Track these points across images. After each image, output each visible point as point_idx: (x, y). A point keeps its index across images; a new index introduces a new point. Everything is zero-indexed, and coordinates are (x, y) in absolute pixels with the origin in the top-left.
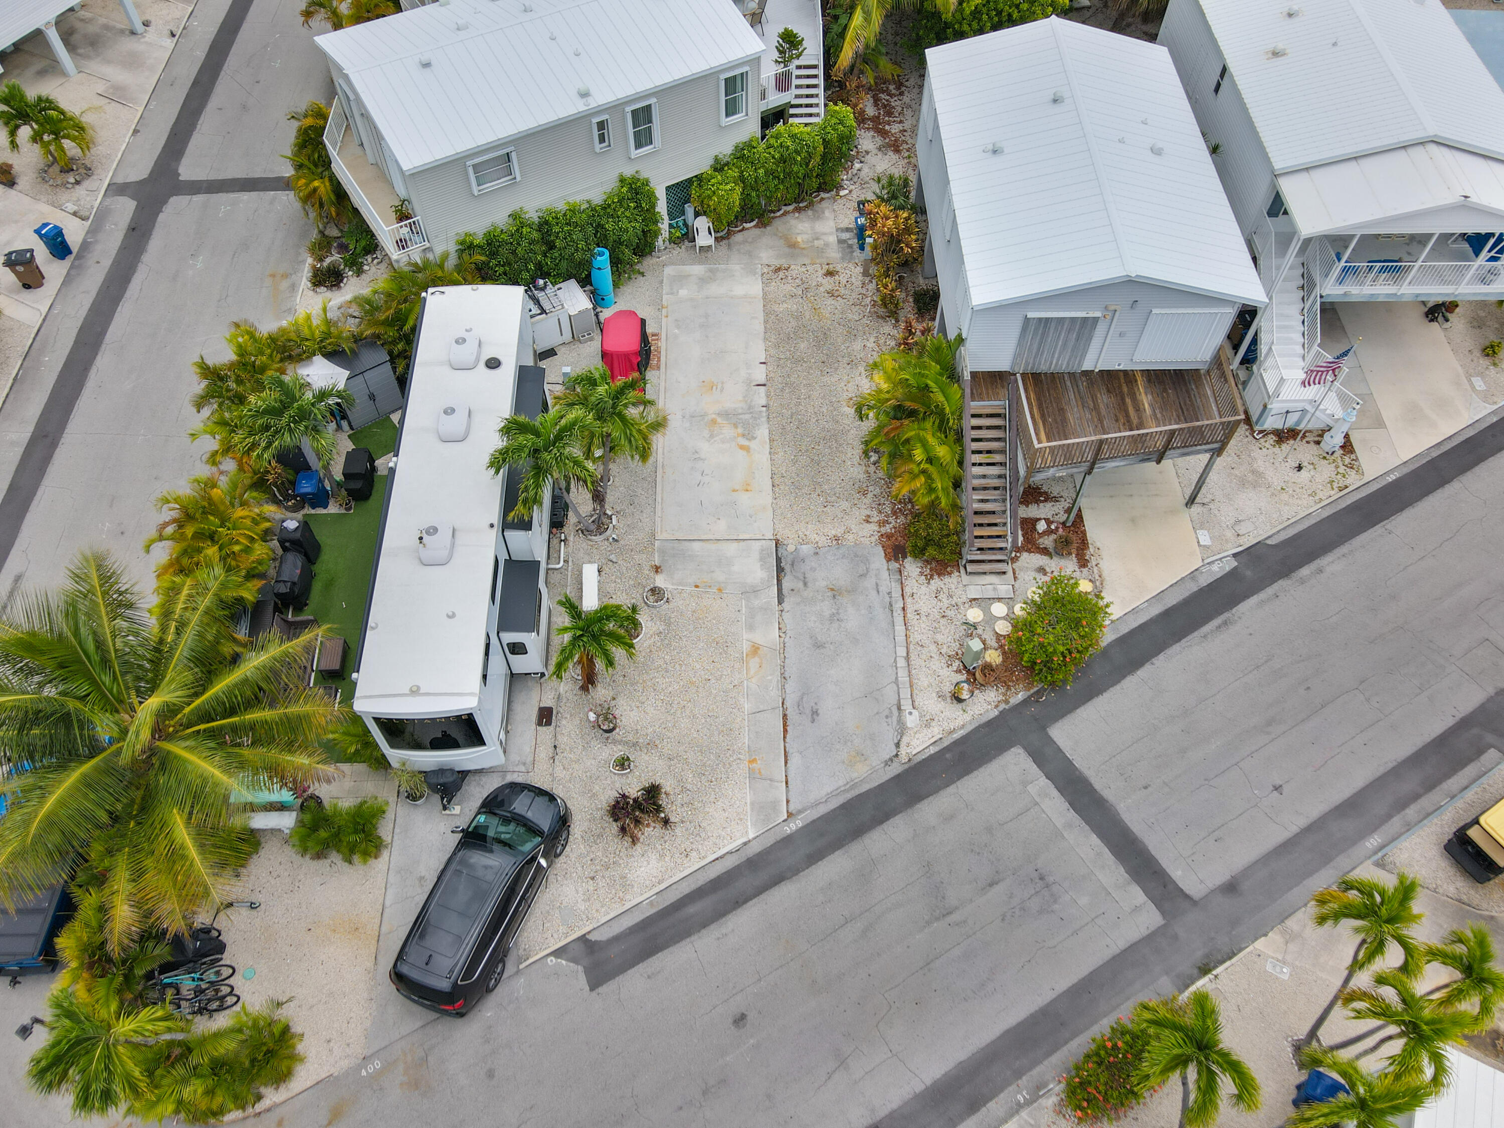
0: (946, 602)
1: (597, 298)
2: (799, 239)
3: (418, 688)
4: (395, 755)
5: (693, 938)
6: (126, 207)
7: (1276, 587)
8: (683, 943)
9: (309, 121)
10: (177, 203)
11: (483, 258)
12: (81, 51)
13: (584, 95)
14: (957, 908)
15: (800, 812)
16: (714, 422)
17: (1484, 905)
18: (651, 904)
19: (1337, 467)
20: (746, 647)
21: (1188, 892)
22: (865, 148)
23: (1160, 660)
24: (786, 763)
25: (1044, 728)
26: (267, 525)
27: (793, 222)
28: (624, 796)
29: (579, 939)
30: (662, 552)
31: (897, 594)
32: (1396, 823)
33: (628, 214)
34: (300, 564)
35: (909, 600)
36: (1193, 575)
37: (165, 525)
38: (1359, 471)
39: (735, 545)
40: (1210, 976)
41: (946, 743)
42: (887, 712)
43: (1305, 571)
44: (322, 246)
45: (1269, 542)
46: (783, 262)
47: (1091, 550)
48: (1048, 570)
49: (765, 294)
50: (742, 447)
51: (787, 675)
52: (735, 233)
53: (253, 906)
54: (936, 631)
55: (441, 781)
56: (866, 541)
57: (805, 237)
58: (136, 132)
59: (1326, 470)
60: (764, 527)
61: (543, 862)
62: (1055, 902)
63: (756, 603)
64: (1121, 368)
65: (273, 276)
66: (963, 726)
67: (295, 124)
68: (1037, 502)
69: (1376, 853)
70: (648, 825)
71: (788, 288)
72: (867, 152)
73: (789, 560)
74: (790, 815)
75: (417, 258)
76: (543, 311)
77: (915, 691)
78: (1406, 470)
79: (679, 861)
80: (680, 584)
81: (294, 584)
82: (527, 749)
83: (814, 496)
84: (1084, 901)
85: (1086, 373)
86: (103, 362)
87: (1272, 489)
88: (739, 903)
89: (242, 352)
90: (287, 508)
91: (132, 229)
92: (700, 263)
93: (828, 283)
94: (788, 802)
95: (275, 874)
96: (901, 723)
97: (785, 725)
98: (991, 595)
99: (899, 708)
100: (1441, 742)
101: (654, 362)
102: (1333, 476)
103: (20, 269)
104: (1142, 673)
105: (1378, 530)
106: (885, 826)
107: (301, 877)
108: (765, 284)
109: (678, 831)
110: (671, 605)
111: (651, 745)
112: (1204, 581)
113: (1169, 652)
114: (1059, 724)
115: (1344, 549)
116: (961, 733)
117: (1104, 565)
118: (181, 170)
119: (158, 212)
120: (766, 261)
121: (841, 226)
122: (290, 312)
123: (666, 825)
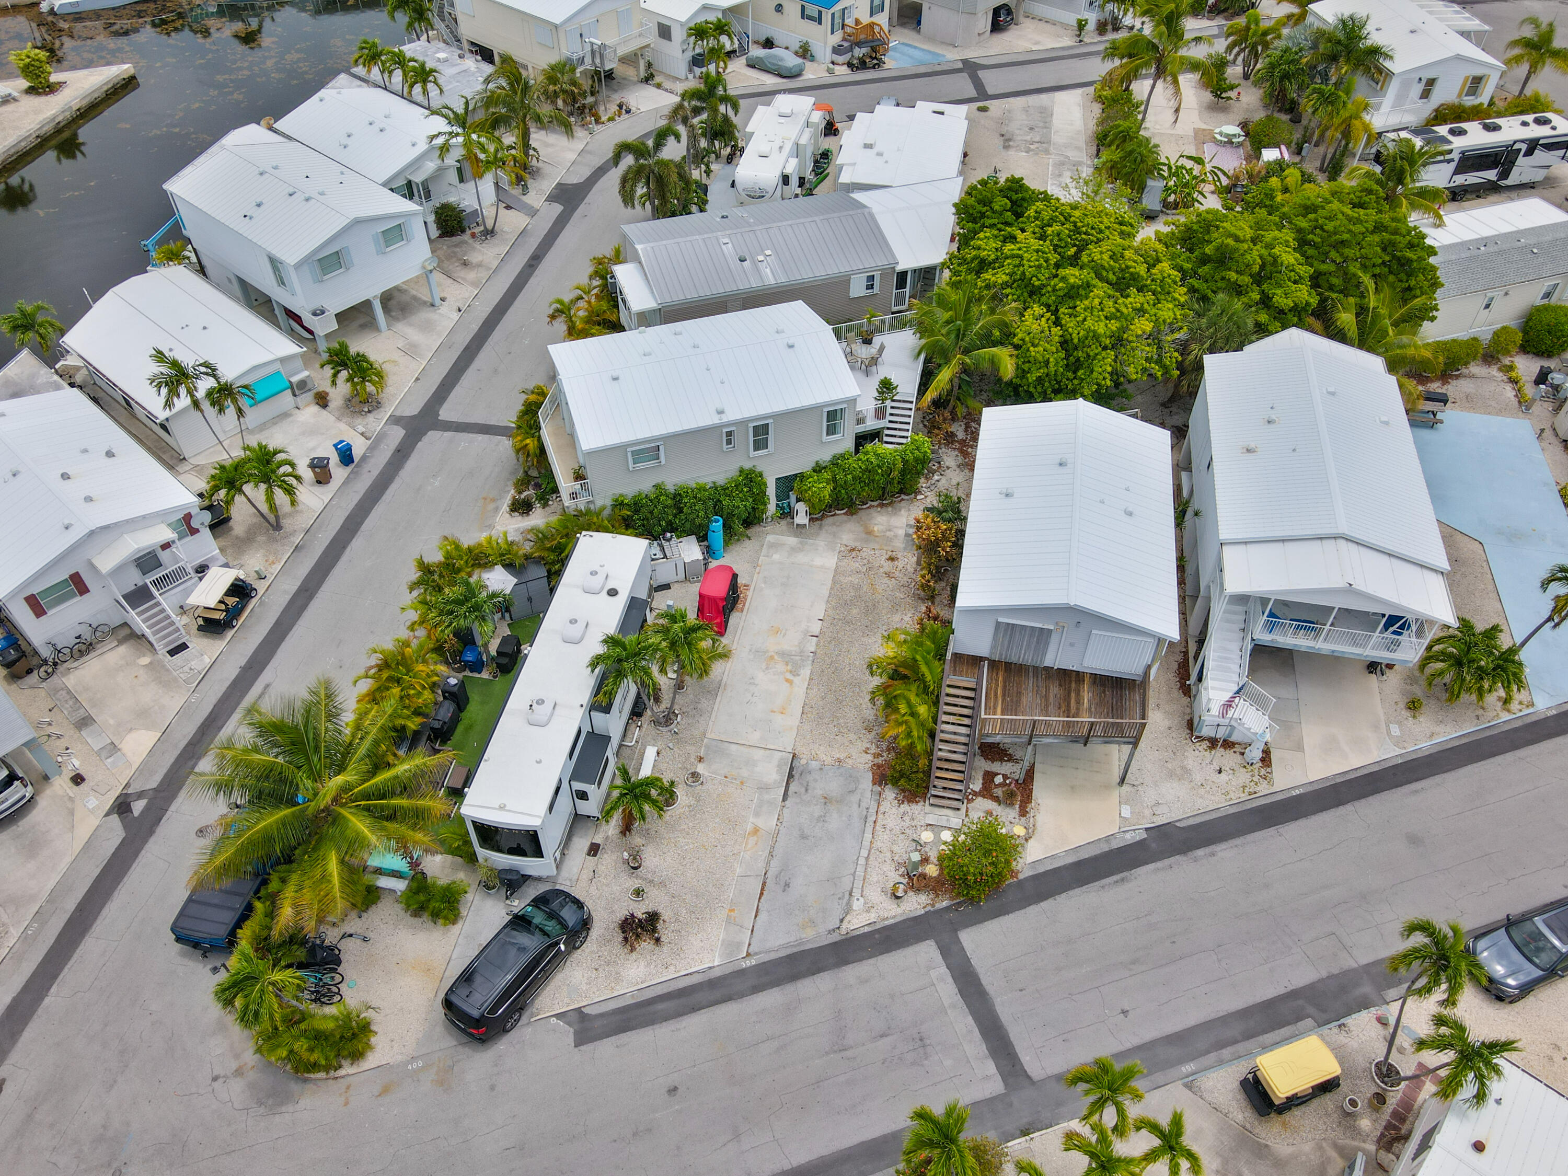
0: (908, 822)
1: (709, 552)
2: (876, 529)
3: (505, 806)
4: (482, 853)
5: (655, 1026)
6: (398, 434)
7: (1172, 859)
8: (646, 1029)
9: (533, 398)
10: (433, 436)
11: (629, 513)
12: (393, 314)
13: (720, 412)
14: (852, 1047)
15: (756, 954)
16: (772, 658)
17: (1263, 1136)
18: (633, 996)
19: (1253, 776)
20: (749, 827)
21: (1030, 1074)
22: (947, 464)
23: (1062, 898)
24: (756, 916)
25: (956, 931)
26: (436, 679)
27: (875, 514)
28: (632, 915)
29: (575, 1009)
30: (707, 747)
31: (873, 810)
32: (1213, 1057)
33: (741, 495)
34: (452, 710)
35: (880, 816)
36: (1108, 838)
37: (371, 668)
38: (1271, 783)
39: (763, 751)
40: (1027, 1137)
41: (878, 926)
42: (840, 895)
43: (1200, 852)
44: (523, 483)
45: (1178, 824)
46: (858, 545)
47: (1033, 804)
48: (994, 813)
49: (837, 567)
50: (787, 680)
51: (774, 854)
52: (828, 516)
53: (365, 940)
54: (894, 842)
55: (509, 877)
56: (861, 767)
57: (881, 527)
58: (417, 379)
59: (1243, 777)
60: (787, 742)
61: (563, 947)
62: (926, 1059)
63: (766, 797)
64: (1074, 669)
65: (485, 499)
66: (894, 917)
67: (524, 397)
68: (1002, 760)
69: (1187, 1077)
70: (645, 941)
71: (856, 565)
72: (948, 468)
73: (800, 770)
74: (748, 954)
75: (582, 507)
76: (665, 557)
77: (866, 884)
78: (1310, 789)
79: (660, 970)
80: (714, 773)
81: (445, 723)
82: (575, 870)
83: (831, 726)
84: (948, 1063)
85: (1047, 669)
86: (357, 544)
87: (1193, 784)
88: (695, 1009)
89: (448, 556)
90: (453, 669)
91: (398, 451)
92: (796, 536)
93: (888, 566)
94: (749, 945)
95: (384, 921)
96: (849, 905)
97: (762, 889)
98: (944, 824)
99: (850, 894)
100: (1268, 1006)
101: (739, 606)
102: (1247, 782)
103: (318, 470)
104: (1044, 905)
105: (1272, 831)
106: (815, 977)
107: (401, 927)
108: (840, 559)
109: (665, 949)
110: (704, 787)
111: (662, 884)
112: (1115, 845)
113: (1071, 893)
114: (969, 930)
115: (1238, 841)
116: (892, 921)
117: (1039, 818)
118: (441, 412)
119: (418, 440)
120: (845, 542)
121: (911, 523)
122: (490, 527)
123: (657, 944)
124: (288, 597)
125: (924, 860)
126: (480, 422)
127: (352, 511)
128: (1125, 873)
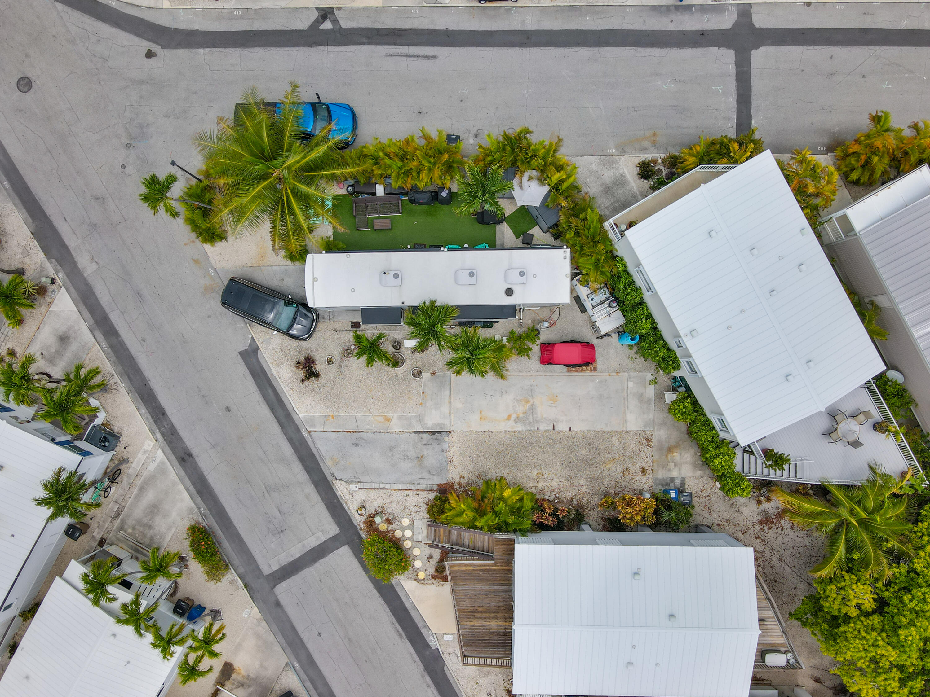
0: (413, 509)
2: (675, 454)
3: (316, 281)
5: (258, 392)
6: (725, 23)
7: (420, 663)
8: (257, 388)
10: (728, 55)
14: (270, 496)
15: (311, 436)
18: (272, 375)
20: (390, 415)
21: (277, 587)
23: (381, 601)
24: (333, 431)
25: (348, 543)
28: (315, 362)
29: (258, 347)
30: (443, 376)
31: (419, 487)
32: (304, 677)
35: (415, 492)
36: (426, 626)
39: (448, 412)
40: (244, 587)
41: (342, 501)
42: (357, 476)
43: (428, 679)
45: (445, 667)
46: (655, 444)
47: (441, 582)
48: (430, 560)
49: (627, 432)
50: (510, 416)
51: (376, 433)
54: (398, 503)
56: (450, 475)
57: (678, 458)
60: (458, 426)
62: (273, 535)
63: (414, 421)
65: (656, 136)
66: (349, 509)
69: (292, 664)
70: (302, 373)
71: (632, 445)
73: (439, 438)
74: (310, 432)
77: (366, 490)
79: (289, 386)
80: (424, 385)
82: (340, 318)
83: (477, 452)
84: (273, 546)
88: (272, 410)
91: (704, 33)
92: (654, 395)
93: (635, 469)
94: (315, 431)
96: (352, 482)
97: (350, 432)
98: (416, 531)
99: (359, 482)
104: (375, 591)
106: (304, 471)
108: (635, 433)
109: (301, 385)
110: (413, 382)
111: (341, 373)
112: (424, 631)
113: (385, 606)
114: (350, 550)
116: (346, 508)
117: (433, 587)
118: (762, 49)
119: (719, 46)
120: (656, 433)
121: (687, 481)
122: (623, 153)
123: (303, 381)
124: (519, 27)
125: (389, 521)
126: (753, 89)
127: (621, 30)
128: (405, 637)
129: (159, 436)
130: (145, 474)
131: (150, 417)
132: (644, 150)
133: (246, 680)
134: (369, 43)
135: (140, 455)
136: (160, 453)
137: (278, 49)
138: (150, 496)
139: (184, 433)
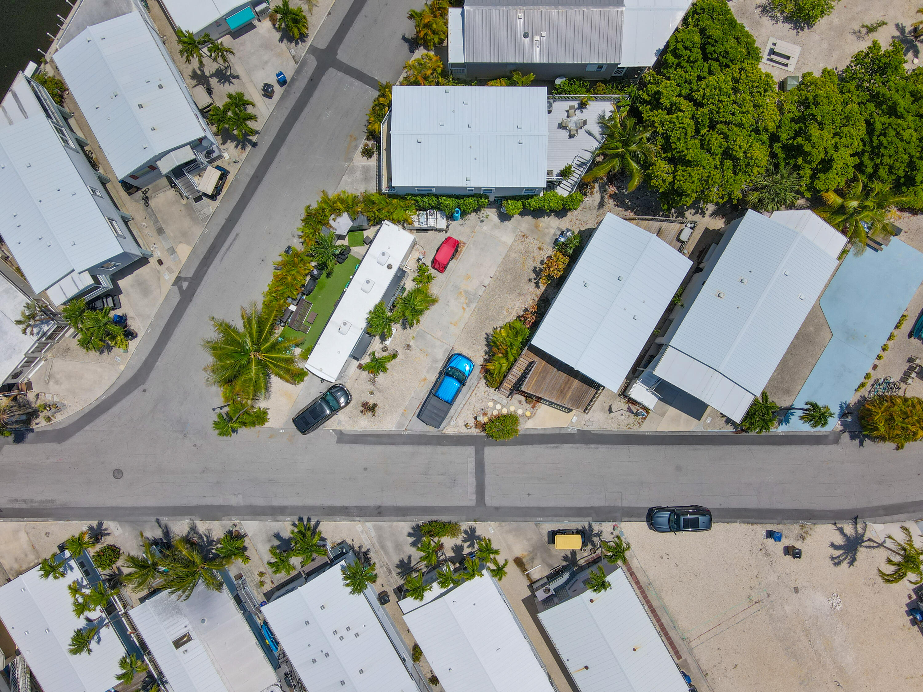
0: (486, 396)
2: (541, 225)
3: (322, 369)
5: (365, 445)
6: (313, 64)
7: (580, 445)
10: (331, 72)
13: (468, 180)
14: (430, 475)
15: (409, 430)
16: (461, 292)
18: (361, 432)
19: (635, 421)
20: (423, 377)
21: (486, 503)
23: (530, 447)
24: (413, 416)
25: (484, 446)
28: (367, 402)
29: (340, 430)
30: (418, 333)
32: (550, 518)
35: (476, 389)
36: (560, 429)
38: (640, 427)
39: (440, 342)
40: (473, 523)
41: (456, 435)
43: (593, 446)
45: (592, 432)
46: (528, 233)
48: (522, 403)
49: (512, 245)
50: (463, 308)
54: (477, 402)
56: (478, 363)
57: (543, 225)
60: (452, 341)
62: (454, 487)
63: (434, 365)
69: (539, 522)
70: (369, 413)
71: (521, 247)
74: (406, 429)
77: (459, 416)
78: (654, 434)
79: (372, 425)
80: (417, 347)
83: (473, 339)
84: (460, 491)
86: (284, 150)
87: (609, 416)
88: (380, 443)
89: (320, 205)
91: (311, 79)
92: (499, 217)
93: (536, 251)
94: (407, 426)
96: (449, 422)
97: (419, 406)
98: (499, 401)
99: (452, 418)
101: (456, 256)
102: (631, 423)
104: (522, 447)
105: (626, 446)
108: (515, 241)
109: (376, 418)
110: (411, 352)
111: (382, 391)
112: (562, 432)
113: (534, 446)
114: (489, 447)
115: (610, 446)
116: (463, 434)
117: (539, 411)
118: (339, 52)
119: (323, 74)
120: (522, 229)
121: (560, 227)
122: (351, 159)
123: (374, 415)
124: (249, 179)
125: (485, 414)
126: (358, 68)
127: (283, 123)
128: (559, 445)
129: (358, 519)
130: (375, 540)
131: (344, 517)
132: (356, 147)
133: (532, 555)
134: (208, 267)
135: (362, 537)
136: (369, 524)
137: (182, 319)
138: (390, 545)
139: (365, 503)
